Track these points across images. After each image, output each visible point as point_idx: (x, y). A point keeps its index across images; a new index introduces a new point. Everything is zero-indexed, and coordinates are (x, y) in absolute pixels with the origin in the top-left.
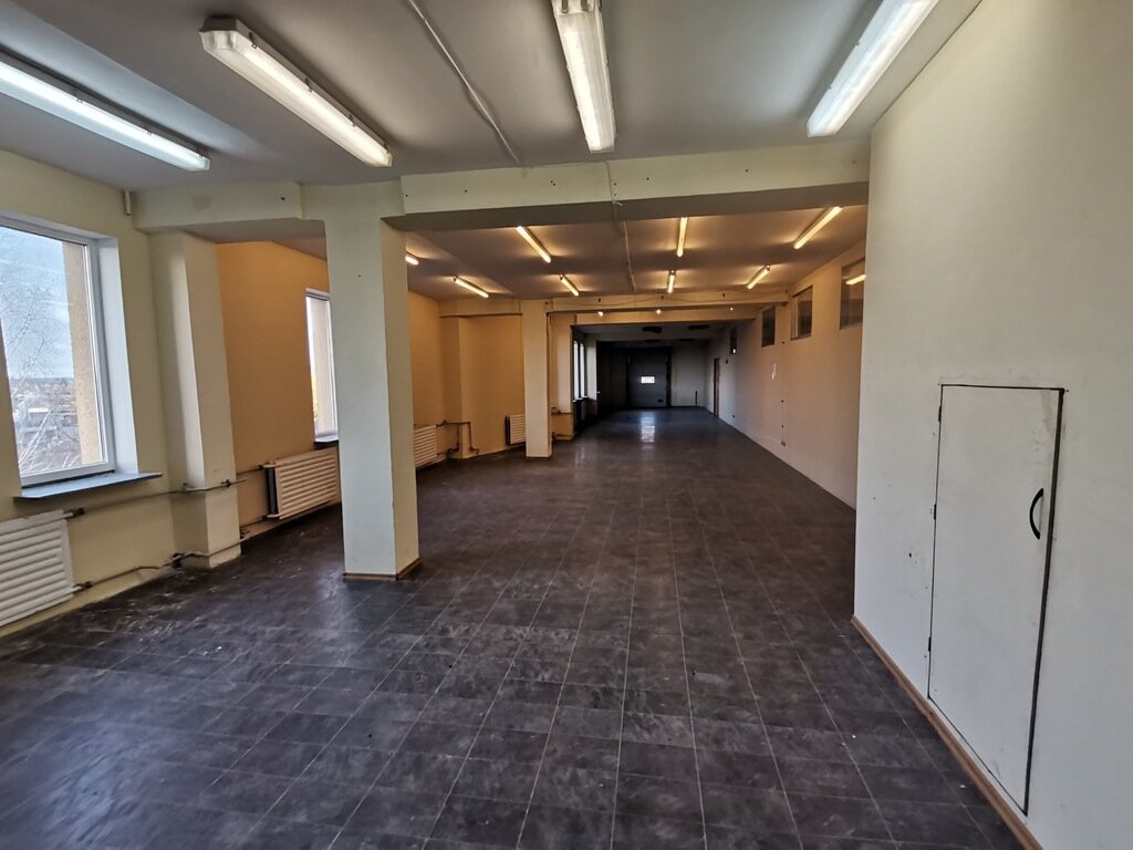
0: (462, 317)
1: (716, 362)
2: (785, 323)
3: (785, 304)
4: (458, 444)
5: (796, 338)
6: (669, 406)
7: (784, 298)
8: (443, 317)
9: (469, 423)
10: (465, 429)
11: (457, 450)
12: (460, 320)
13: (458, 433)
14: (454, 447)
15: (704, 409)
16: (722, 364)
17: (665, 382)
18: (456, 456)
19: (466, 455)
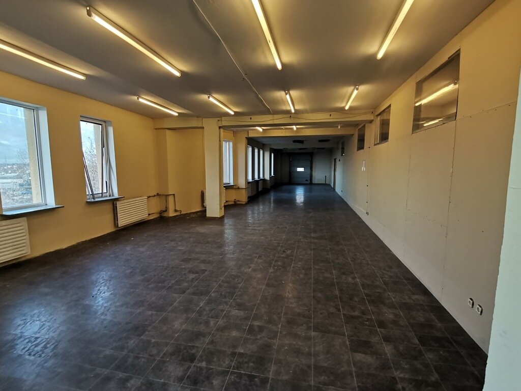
0: (169, 129)
1: (335, 160)
2: (372, 133)
3: (371, 122)
4: (166, 207)
5: (378, 144)
6: (311, 183)
7: (371, 117)
8: (156, 129)
9: (174, 195)
10: (171, 199)
11: (166, 211)
12: (167, 131)
13: (166, 201)
14: (164, 210)
15: (329, 185)
16: (337, 161)
17: (309, 171)
18: (165, 215)
19: (171, 214)
